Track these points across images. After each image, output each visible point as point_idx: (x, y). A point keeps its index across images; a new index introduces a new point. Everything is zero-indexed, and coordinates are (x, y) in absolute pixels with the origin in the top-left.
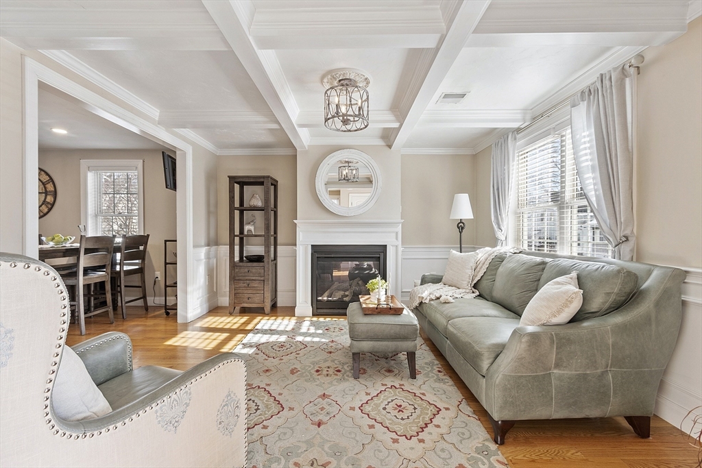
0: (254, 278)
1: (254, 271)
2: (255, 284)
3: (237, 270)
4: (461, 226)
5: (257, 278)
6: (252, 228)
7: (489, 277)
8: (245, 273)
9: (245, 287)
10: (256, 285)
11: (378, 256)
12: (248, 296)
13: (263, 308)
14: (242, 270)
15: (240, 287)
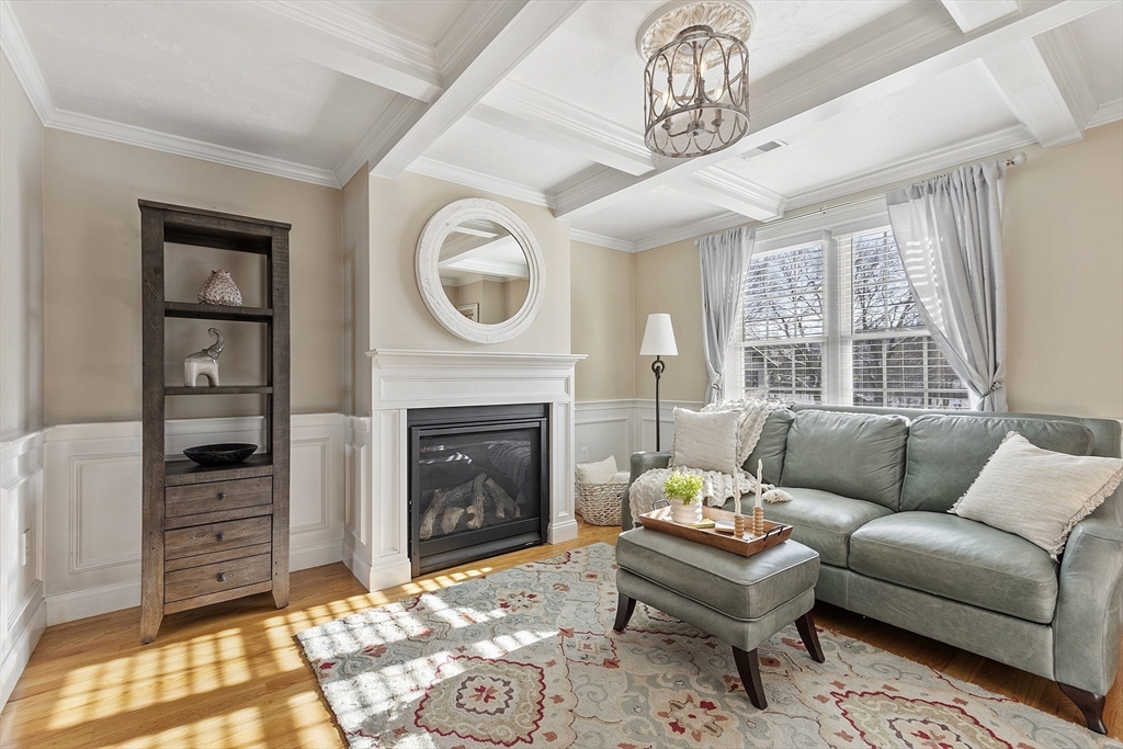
0: (238, 514)
1: (238, 492)
2: (243, 530)
3: (176, 498)
4: (658, 368)
5: (249, 512)
6: (213, 367)
7: (769, 449)
8: (206, 501)
9: (205, 545)
10: (245, 534)
11: (537, 425)
12: (216, 570)
13: (269, 594)
14: (195, 496)
15: (186, 549)
